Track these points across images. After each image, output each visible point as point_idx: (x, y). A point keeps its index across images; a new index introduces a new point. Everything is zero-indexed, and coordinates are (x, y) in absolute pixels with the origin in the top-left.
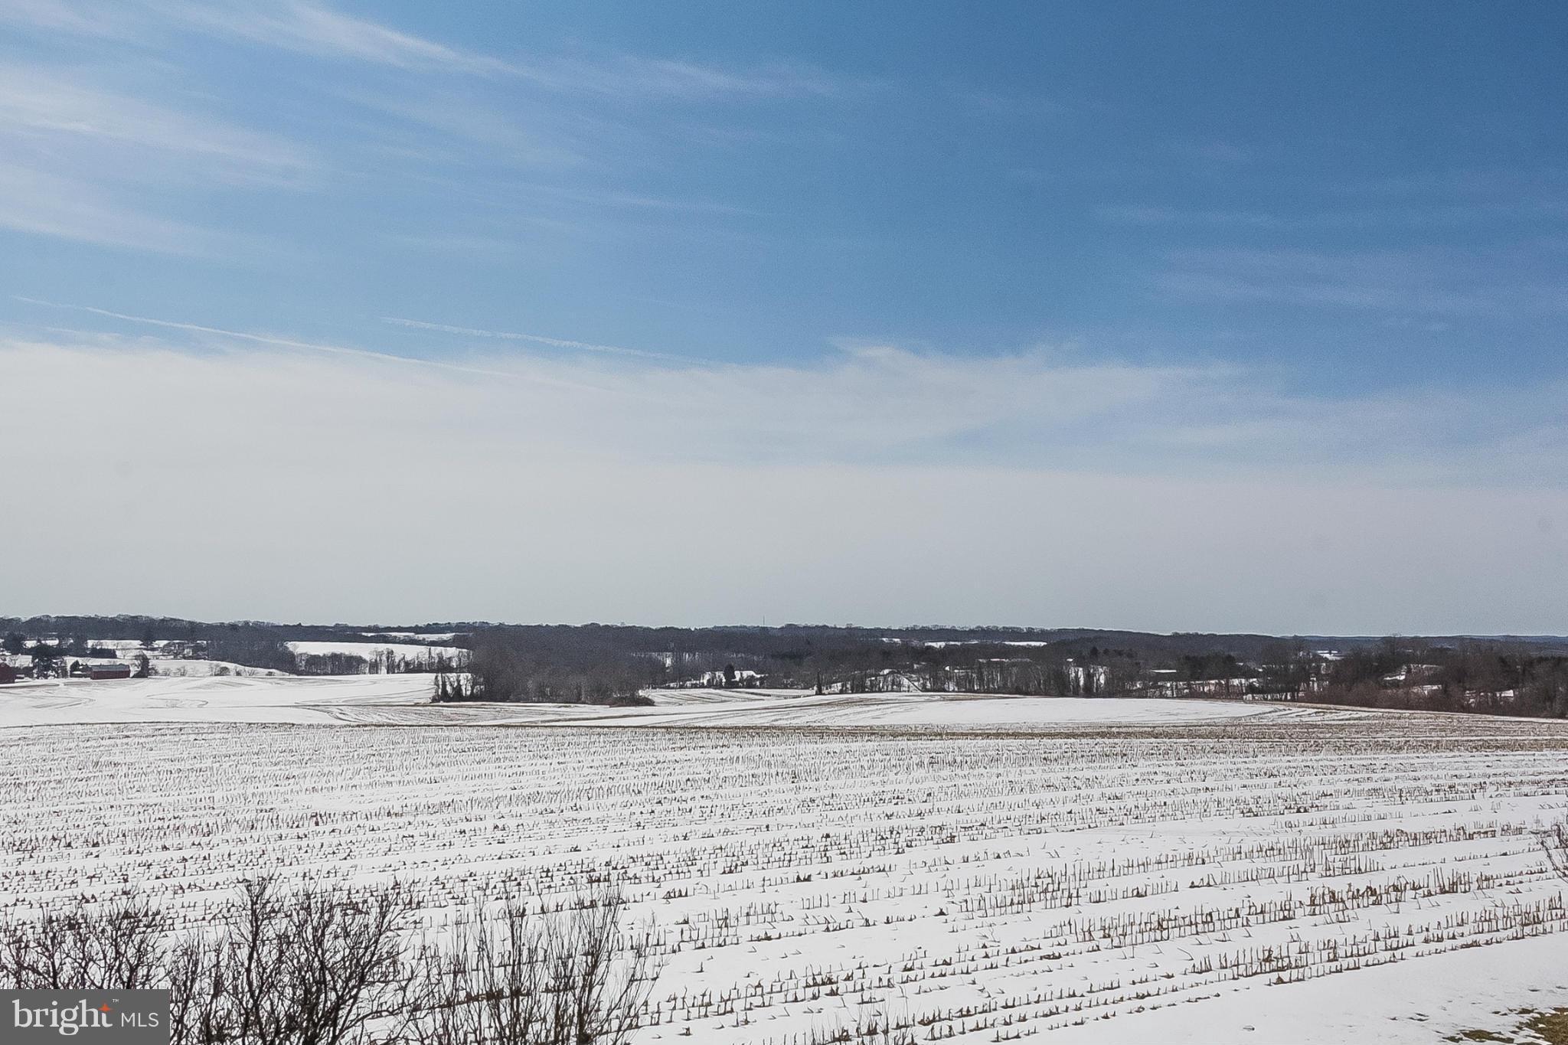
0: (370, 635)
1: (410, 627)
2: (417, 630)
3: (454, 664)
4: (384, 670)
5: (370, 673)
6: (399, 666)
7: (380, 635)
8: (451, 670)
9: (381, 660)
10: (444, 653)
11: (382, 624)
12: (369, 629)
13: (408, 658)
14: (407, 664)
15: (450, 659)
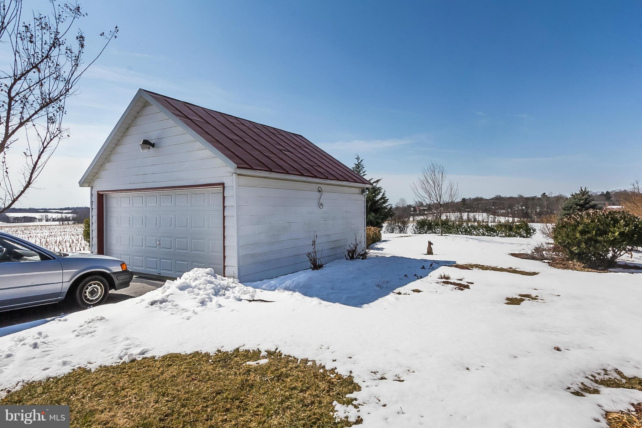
0: (41, 211)
1: (59, 209)
2: (61, 209)
3: (71, 219)
4: (44, 221)
5: (39, 222)
6: (50, 220)
7: (46, 211)
8: (70, 220)
9: (43, 218)
10: (67, 216)
11: (47, 208)
12: (42, 209)
13: (53, 217)
14: (53, 219)
15: (69, 217)
